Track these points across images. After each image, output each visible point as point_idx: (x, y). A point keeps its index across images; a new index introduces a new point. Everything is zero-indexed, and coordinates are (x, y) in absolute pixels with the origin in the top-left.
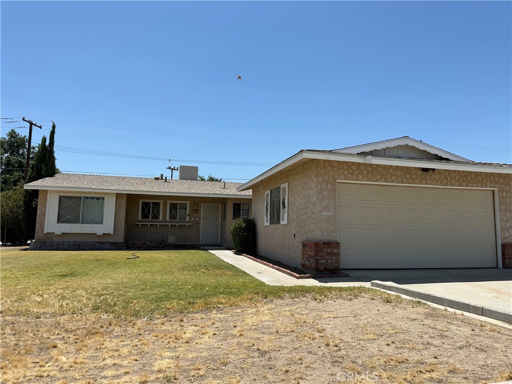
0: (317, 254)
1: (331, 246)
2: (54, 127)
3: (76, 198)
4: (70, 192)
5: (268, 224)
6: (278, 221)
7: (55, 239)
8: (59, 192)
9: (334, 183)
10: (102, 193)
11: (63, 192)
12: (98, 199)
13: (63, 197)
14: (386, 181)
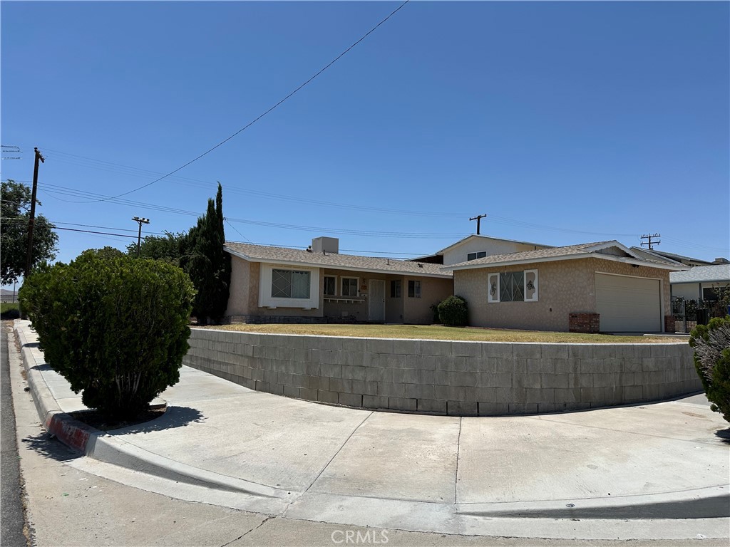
1: (594, 317)
2: (220, 188)
3: (287, 271)
4: (282, 265)
5: (498, 301)
6: (519, 296)
7: (266, 313)
8: (273, 265)
9: (594, 273)
10: (308, 268)
11: (276, 265)
12: (302, 273)
13: (279, 271)
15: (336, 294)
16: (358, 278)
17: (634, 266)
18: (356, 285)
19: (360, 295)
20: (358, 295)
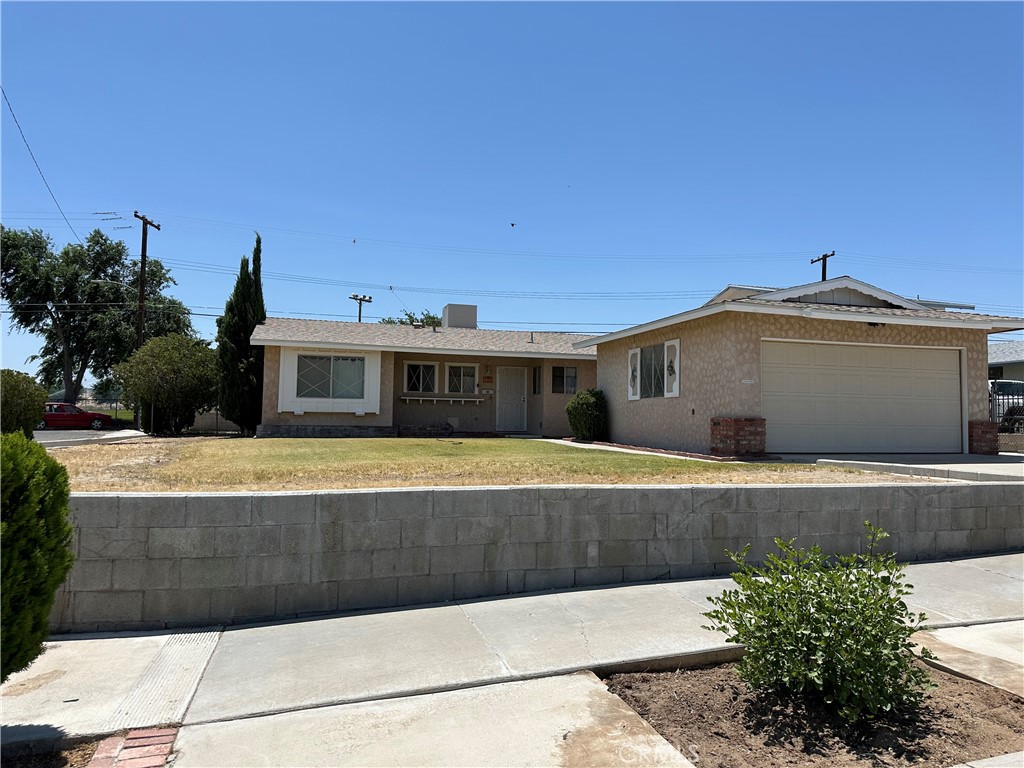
0: (737, 434)
1: (755, 423)
2: (259, 242)
3: (321, 358)
4: (314, 349)
5: (638, 397)
6: (660, 392)
7: (293, 422)
8: (298, 349)
9: (757, 342)
10: (360, 351)
11: (304, 349)
12: (353, 359)
13: (306, 357)
14: (822, 338)
15: (436, 391)
16: (477, 366)
17: (871, 324)
18: (473, 376)
19: (480, 391)
20: (476, 392)
